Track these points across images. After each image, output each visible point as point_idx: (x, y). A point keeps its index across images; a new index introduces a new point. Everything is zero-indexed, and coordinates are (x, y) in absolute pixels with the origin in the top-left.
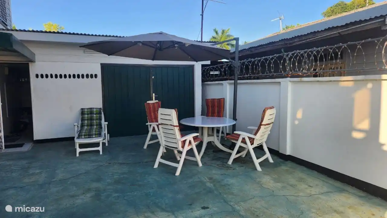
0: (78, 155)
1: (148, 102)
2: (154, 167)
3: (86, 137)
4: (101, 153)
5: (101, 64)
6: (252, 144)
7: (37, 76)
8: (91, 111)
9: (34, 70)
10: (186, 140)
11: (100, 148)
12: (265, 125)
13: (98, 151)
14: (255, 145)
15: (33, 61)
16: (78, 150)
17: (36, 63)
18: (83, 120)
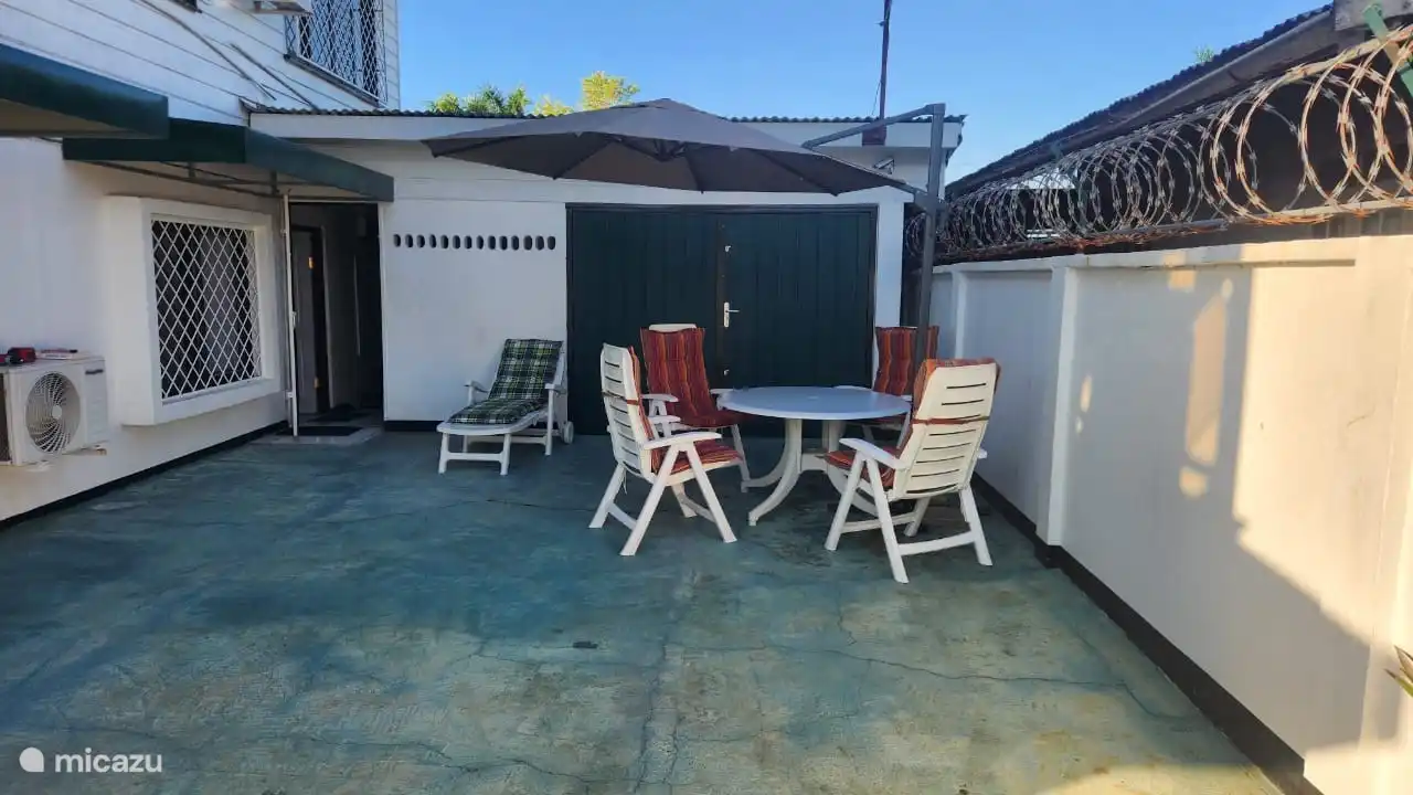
0: (442, 469)
1: (653, 327)
2: (592, 526)
3: (471, 420)
4: (504, 471)
5: (569, 206)
6: (888, 487)
7: (398, 241)
8: (529, 349)
9: (391, 221)
10: (667, 448)
11: (503, 458)
12: (927, 422)
13: (497, 465)
14: (898, 493)
15: (389, 197)
16: (446, 455)
17: (397, 204)
18: (502, 373)
